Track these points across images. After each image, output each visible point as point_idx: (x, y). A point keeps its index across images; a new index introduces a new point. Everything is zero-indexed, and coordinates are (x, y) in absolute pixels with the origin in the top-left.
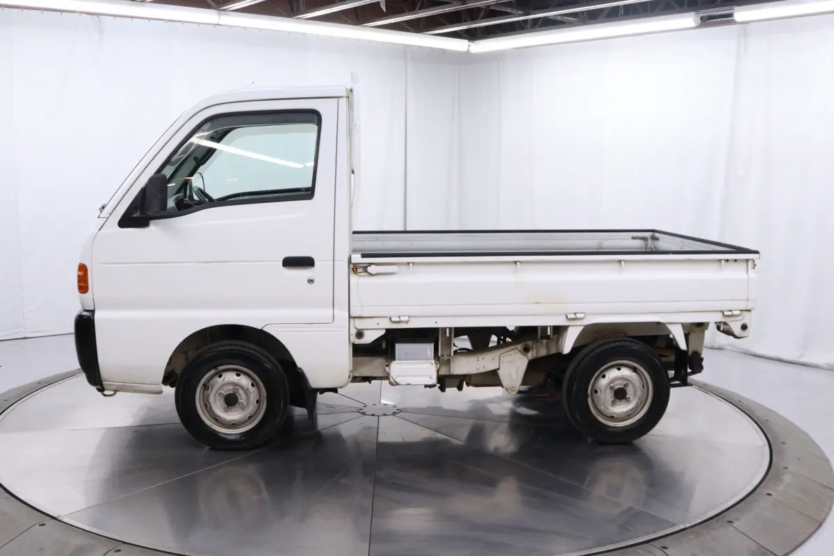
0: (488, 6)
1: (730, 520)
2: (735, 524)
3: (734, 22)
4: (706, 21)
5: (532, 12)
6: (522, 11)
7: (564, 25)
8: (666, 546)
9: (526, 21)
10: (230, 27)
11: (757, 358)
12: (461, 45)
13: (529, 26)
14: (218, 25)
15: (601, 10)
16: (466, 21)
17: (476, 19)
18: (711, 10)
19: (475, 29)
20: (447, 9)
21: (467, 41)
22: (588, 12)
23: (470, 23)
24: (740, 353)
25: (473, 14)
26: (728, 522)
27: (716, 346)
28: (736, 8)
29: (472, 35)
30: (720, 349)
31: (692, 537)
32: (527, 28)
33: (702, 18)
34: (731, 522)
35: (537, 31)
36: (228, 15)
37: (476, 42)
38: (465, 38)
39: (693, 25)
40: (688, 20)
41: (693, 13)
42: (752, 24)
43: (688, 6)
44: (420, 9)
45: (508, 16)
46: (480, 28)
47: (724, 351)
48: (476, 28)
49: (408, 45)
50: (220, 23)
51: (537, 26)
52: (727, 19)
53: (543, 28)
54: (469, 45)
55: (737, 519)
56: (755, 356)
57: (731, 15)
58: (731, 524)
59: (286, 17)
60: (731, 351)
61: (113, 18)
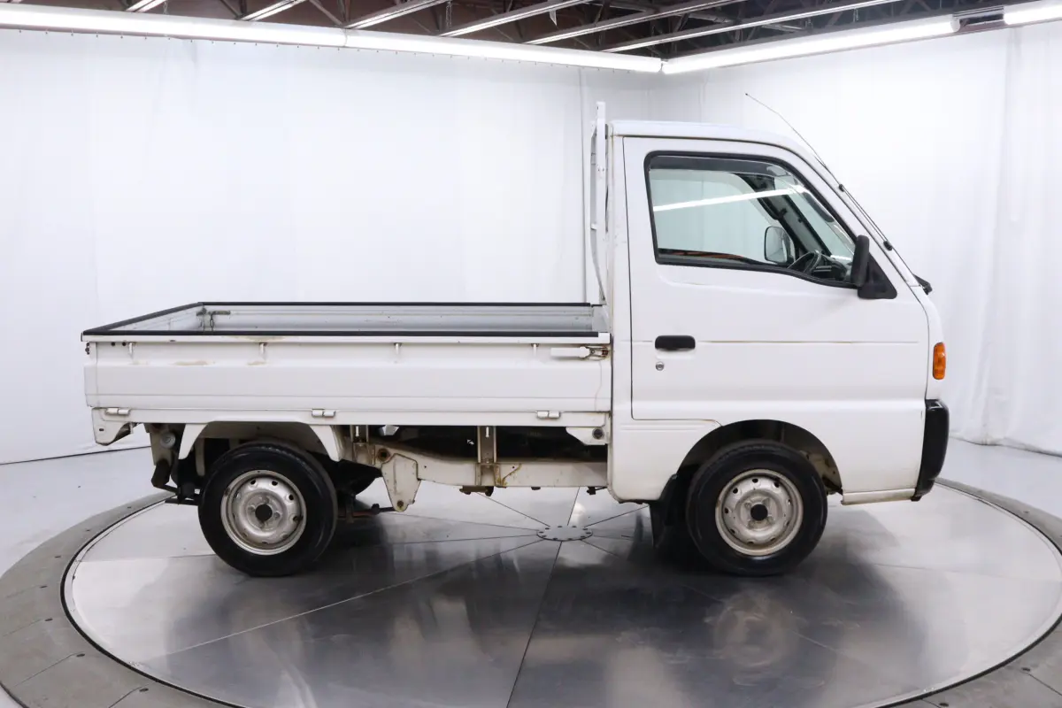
0: (686, 15)
2: (1033, 672)
3: (1003, 25)
4: (967, 26)
5: (744, 20)
6: (729, 18)
7: (783, 36)
8: (946, 701)
9: (733, 32)
10: (359, 49)
11: (1041, 456)
12: (651, 65)
13: (737, 37)
14: (344, 47)
15: (831, 15)
16: (657, 34)
17: (672, 32)
18: (973, 11)
19: (669, 44)
20: (635, 20)
21: (659, 59)
22: (813, 18)
23: (664, 35)
24: (1018, 449)
25: (666, 26)
26: (1025, 669)
27: (989, 441)
28: (1006, 7)
29: (665, 52)
30: (994, 445)
31: (978, 690)
32: (735, 41)
33: (961, 21)
34: (1029, 670)
35: (748, 45)
36: (358, 35)
37: (670, 60)
38: (655, 55)
39: (951, 30)
40: (944, 24)
41: (950, 16)
42: (1025, 27)
43: (943, 6)
44: (600, 20)
45: (711, 27)
46: (675, 42)
47: (999, 448)
49: (583, 67)
50: (346, 45)
51: (748, 38)
52: (995, 21)
53: (757, 40)
54: (662, 65)
55: (1036, 666)
56: (1040, 452)
57: (1000, 17)
58: (1027, 672)
59: (430, 34)
60: (1009, 447)
61: (210, 42)
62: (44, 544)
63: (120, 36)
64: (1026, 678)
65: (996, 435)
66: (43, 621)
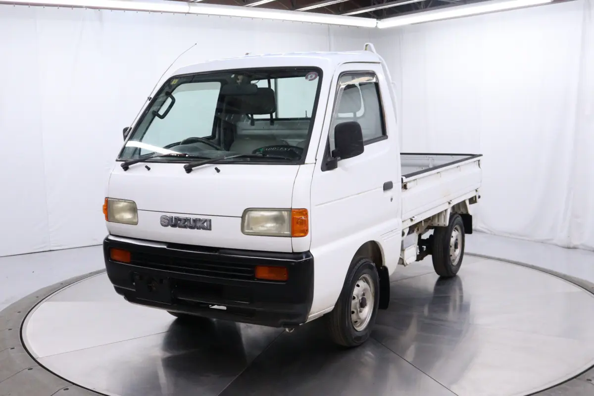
1: (589, 378)
7: (449, 5)
9: (420, 3)
10: (197, 14)
12: (371, 23)
13: (422, 6)
14: (188, 13)
16: (374, 4)
17: (382, 3)
21: (375, 20)
23: (377, 5)
24: (590, 250)
26: (588, 380)
27: (572, 246)
29: (379, 15)
30: (575, 248)
31: (560, 392)
32: (421, 9)
34: (590, 380)
35: (428, 11)
36: (196, 6)
37: (383, 20)
38: (374, 18)
46: (385, 9)
47: (577, 250)
48: (382, 10)
49: (331, 24)
50: (190, 12)
51: (428, 7)
53: (433, 8)
54: (377, 23)
58: (590, 382)
59: (239, 5)
60: (584, 249)
61: (110, 10)
62: (12, 305)
63: (57, 7)
64: (589, 385)
65: (575, 243)
66: (9, 349)
